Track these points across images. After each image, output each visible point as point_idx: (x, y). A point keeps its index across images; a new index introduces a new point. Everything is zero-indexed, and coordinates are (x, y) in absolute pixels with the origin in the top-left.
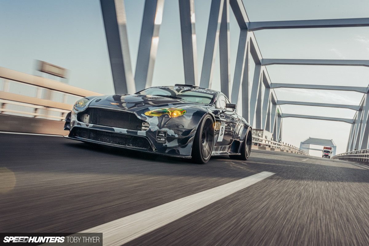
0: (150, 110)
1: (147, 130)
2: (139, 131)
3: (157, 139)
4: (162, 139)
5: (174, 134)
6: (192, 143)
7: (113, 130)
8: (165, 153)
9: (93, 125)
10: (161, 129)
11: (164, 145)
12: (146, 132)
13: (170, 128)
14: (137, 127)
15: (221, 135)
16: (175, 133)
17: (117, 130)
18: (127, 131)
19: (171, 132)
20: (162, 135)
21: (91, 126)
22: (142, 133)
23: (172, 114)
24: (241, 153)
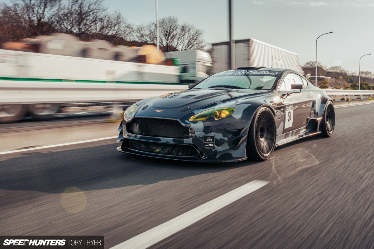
0: (195, 115)
1: (193, 136)
2: (185, 139)
3: (205, 145)
4: (210, 145)
5: (222, 137)
6: (245, 143)
7: (160, 140)
8: (216, 159)
9: (141, 137)
10: (208, 134)
11: (213, 150)
12: (192, 139)
13: (217, 131)
14: (183, 135)
15: (289, 121)
16: (224, 136)
17: (164, 140)
18: (173, 140)
19: (219, 136)
20: (210, 140)
21: (139, 138)
22: (188, 141)
23: (220, 114)
24: (321, 131)
